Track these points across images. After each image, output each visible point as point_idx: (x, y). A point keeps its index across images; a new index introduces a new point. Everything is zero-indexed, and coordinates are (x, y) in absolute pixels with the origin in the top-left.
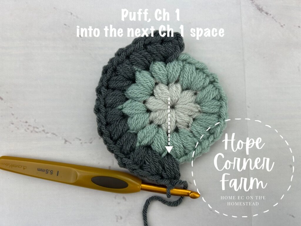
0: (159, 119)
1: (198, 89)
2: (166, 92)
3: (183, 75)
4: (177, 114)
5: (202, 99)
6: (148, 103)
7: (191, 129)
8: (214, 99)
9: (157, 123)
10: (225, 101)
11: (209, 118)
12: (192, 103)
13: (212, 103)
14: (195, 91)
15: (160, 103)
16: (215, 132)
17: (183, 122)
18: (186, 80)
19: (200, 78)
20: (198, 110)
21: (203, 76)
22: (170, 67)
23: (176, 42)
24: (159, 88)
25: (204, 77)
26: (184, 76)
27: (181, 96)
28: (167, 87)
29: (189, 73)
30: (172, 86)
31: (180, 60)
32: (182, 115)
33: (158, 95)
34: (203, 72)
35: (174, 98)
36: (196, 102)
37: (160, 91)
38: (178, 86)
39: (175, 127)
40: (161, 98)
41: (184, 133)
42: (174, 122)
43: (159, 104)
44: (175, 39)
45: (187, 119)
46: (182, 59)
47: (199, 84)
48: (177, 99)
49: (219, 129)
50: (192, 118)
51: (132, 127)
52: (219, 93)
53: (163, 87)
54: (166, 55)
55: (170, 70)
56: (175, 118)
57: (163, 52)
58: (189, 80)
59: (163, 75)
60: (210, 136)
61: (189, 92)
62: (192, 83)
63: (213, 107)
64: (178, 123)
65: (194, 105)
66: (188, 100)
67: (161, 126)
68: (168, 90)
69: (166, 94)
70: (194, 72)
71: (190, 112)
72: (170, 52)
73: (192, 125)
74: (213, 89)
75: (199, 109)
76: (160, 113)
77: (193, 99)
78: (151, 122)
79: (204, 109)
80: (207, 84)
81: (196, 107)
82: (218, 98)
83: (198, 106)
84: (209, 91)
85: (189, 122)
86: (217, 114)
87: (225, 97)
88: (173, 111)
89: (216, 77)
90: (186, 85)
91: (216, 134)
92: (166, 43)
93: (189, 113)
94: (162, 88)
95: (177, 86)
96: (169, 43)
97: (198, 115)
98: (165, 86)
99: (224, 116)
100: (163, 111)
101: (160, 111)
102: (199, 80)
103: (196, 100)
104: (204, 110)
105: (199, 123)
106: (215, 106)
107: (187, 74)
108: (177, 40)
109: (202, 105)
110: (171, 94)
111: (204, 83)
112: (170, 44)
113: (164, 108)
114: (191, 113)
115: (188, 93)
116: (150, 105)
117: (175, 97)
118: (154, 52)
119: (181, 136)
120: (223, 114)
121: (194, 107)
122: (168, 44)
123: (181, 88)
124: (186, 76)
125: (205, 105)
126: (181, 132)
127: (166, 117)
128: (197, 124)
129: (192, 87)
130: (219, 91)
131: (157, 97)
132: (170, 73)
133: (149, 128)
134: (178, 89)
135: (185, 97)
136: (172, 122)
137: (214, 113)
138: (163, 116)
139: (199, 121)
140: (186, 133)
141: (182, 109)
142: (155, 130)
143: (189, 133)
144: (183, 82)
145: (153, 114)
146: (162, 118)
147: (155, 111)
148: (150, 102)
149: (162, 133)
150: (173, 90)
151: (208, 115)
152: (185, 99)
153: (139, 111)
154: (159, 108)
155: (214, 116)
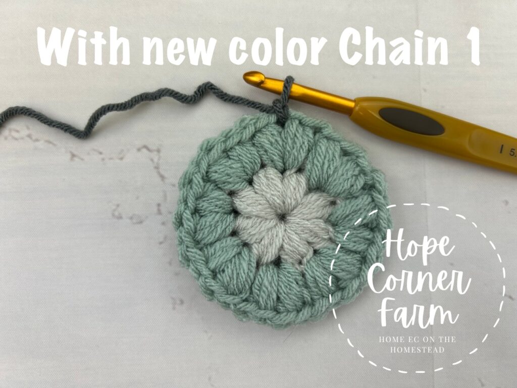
0: (251, 234)
1: (339, 194)
2: (277, 184)
3: (313, 159)
4: (287, 234)
6: (239, 197)
7: (303, 269)
9: (244, 238)
11: (344, 258)
12: (322, 221)
14: (333, 197)
15: (261, 202)
16: (347, 286)
17: (293, 251)
18: (318, 170)
19: (347, 174)
20: (328, 236)
21: (354, 171)
24: (265, 174)
25: (356, 172)
26: (315, 161)
27: (303, 201)
28: (280, 175)
29: (325, 157)
30: (290, 175)
32: (296, 238)
33: (260, 186)
34: (356, 163)
35: (289, 200)
36: (327, 221)
37: (265, 180)
38: (302, 181)
39: (276, 256)
40: (264, 193)
41: (289, 272)
42: (278, 246)
43: (260, 204)
45: (303, 249)
47: (342, 185)
48: (294, 203)
50: (313, 247)
52: (378, 216)
53: (273, 173)
55: (287, 145)
56: (281, 240)
58: (325, 171)
61: (322, 199)
62: (330, 180)
63: (356, 239)
64: (284, 251)
65: (323, 225)
66: (315, 213)
67: (251, 247)
68: (282, 182)
69: (276, 187)
70: (337, 157)
71: (311, 236)
73: (308, 262)
75: (331, 235)
76: (256, 223)
77: (325, 211)
78: (234, 233)
79: (339, 238)
80: (359, 187)
81: (326, 229)
82: (372, 225)
83: (331, 229)
85: (305, 255)
86: (362, 253)
88: (282, 225)
89: (378, 179)
90: (316, 179)
91: (347, 291)
93: (310, 239)
94: (270, 174)
95: (300, 178)
97: (325, 246)
98: (279, 173)
100: (263, 222)
102: (345, 176)
103: (330, 219)
104: (338, 240)
106: (361, 238)
107: (322, 159)
109: (337, 229)
110: (284, 191)
111: (352, 186)
113: (266, 216)
114: (312, 239)
115: (318, 199)
116: (241, 201)
117: (291, 200)
119: (281, 276)
120: (373, 260)
121: (323, 229)
123: (306, 184)
124: (318, 161)
126: (285, 268)
127: (264, 234)
128: (318, 263)
129: (328, 188)
131: (257, 189)
133: (226, 241)
134: (301, 186)
135: (310, 205)
136: (274, 246)
137: (355, 252)
138: (260, 229)
139: (324, 259)
140: (293, 274)
141: (299, 226)
142: (237, 248)
143: (298, 276)
144: (311, 173)
145: (241, 219)
146: (257, 232)
147: (248, 215)
148: (242, 196)
149: (246, 256)
150: (290, 185)
151: (344, 251)
152: (309, 209)
153: (221, 209)
154: (257, 212)
155: (355, 257)
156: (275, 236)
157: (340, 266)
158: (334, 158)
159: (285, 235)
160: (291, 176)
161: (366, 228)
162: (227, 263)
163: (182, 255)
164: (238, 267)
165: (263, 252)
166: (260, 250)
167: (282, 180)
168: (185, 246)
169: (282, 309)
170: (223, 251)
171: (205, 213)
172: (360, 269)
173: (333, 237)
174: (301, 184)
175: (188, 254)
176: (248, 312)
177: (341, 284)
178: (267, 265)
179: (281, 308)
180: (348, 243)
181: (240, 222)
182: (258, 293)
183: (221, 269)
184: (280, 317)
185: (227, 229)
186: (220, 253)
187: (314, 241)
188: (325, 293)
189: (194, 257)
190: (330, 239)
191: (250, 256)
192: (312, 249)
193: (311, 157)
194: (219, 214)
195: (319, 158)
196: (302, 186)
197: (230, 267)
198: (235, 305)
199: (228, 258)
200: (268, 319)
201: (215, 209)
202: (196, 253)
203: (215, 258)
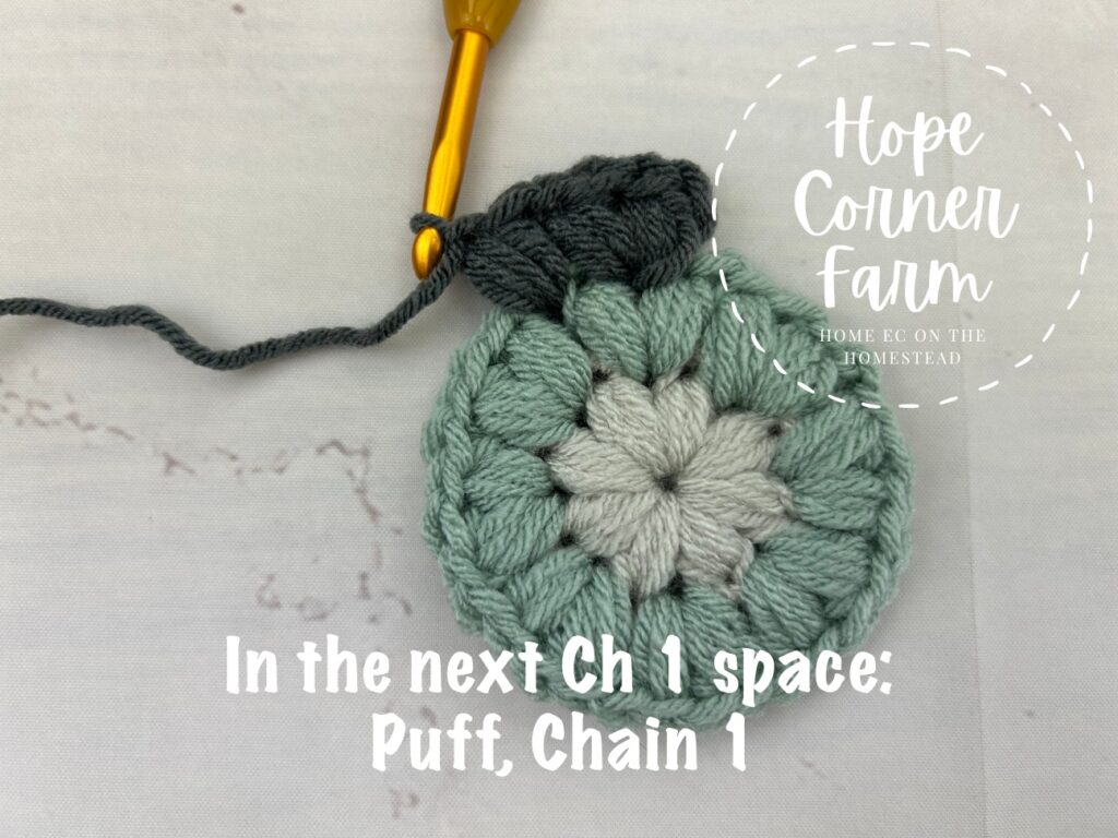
0: (606, 532)
1: (788, 409)
2: (643, 412)
3: (715, 342)
4: (686, 521)
5: (803, 459)
6: (561, 458)
7: (740, 593)
8: (859, 464)
9: (593, 548)
10: (905, 476)
11: (828, 550)
12: (757, 474)
13: (848, 483)
14: (774, 416)
15: (613, 458)
16: (848, 613)
17: (709, 557)
18: (731, 366)
19: (797, 361)
20: (780, 508)
21: (810, 353)
22: (656, 303)
23: (679, 199)
24: (613, 395)
25: (816, 356)
26: (720, 345)
27: (708, 437)
28: (645, 391)
29: (740, 335)
30: (667, 387)
31: (696, 275)
32: (708, 526)
33: (605, 424)
34: (810, 333)
35: (677, 442)
36: (774, 472)
37: (615, 409)
38: (697, 394)
39: (670, 575)
40: (617, 438)
41: (706, 607)
42: (672, 552)
43: (611, 462)
44: (674, 188)
45: (730, 546)
46: (707, 273)
47: (792, 386)
48: (688, 446)
49: (871, 604)
50: (751, 540)
51: (491, 549)
52: (883, 438)
53: (629, 390)
54: (632, 254)
55: (656, 317)
56: (675, 536)
57: (623, 241)
58: (745, 366)
59: (631, 339)
60: (821, 633)
61: (748, 425)
62: (760, 381)
63: (846, 501)
64: (687, 559)
65: (764, 484)
66: (740, 460)
67: (612, 565)
68: (653, 404)
69: (644, 420)
70: (766, 328)
71: (743, 514)
72: (656, 243)
73: (748, 575)
74: (858, 420)
75: (788, 503)
76: (611, 505)
77: (760, 452)
78: (567, 540)
79: (808, 506)
80: (830, 385)
81: (772, 492)
82: (873, 461)
83: (783, 490)
84: (840, 428)
85: (736, 561)
86: (865, 533)
87: (906, 460)
88: (672, 504)
90: (729, 387)
91: (852, 625)
92: (635, 207)
93: (741, 520)
94: (624, 394)
95: (692, 391)
96: (651, 206)
97: (778, 530)
98: (641, 386)
99: (894, 546)
100: (627, 501)
101: (613, 498)
103: (776, 464)
104: (806, 510)
105: (780, 570)
106: (854, 496)
107: (732, 338)
108: (686, 190)
109: (798, 487)
110: (663, 424)
112: (654, 211)
113: (631, 487)
114: (747, 521)
115: (740, 428)
116: (570, 466)
117: (681, 440)
118: (582, 242)
119: (690, 618)
120: (893, 540)
121: (766, 493)
122: (643, 207)
123: (708, 401)
124: (727, 346)
125: (815, 493)
126: (695, 598)
127: (635, 527)
128: (772, 574)
129: (759, 399)
130: (881, 429)
131: (601, 432)
132: (659, 329)
133: (555, 561)
134: (697, 405)
135: (726, 442)
136: (662, 553)
137: (850, 532)
138: (623, 519)
139: (784, 559)
140: (717, 608)
141: (711, 495)
142: (583, 573)
143: (729, 611)
144: (714, 375)
145: (577, 505)
146: (619, 528)
147: (589, 494)
148: (569, 453)
149: (606, 588)
150: (672, 408)
151: (825, 535)
152: (725, 452)
153: (524, 488)
154: (608, 482)
155: (853, 544)
156: (660, 530)
157: (825, 571)
158: (760, 334)
159: (684, 523)
160: (671, 388)
161: (861, 471)
162: (566, 610)
163: (461, 608)
164: (592, 616)
165: (639, 571)
166: (633, 569)
167: (653, 401)
168: (462, 587)
169: (706, 690)
170: (551, 584)
171: (490, 505)
172: (869, 567)
173: (792, 508)
174: (697, 402)
175: (474, 603)
176: (632, 710)
177: (831, 610)
178: (654, 598)
179: (703, 688)
180: (831, 514)
181: (576, 511)
182: (645, 664)
183: (555, 626)
184: (704, 708)
185: (548, 530)
186: (546, 589)
187: (749, 524)
188: (799, 639)
189: (490, 608)
190: (787, 513)
191: (614, 585)
192: (749, 542)
193: (709, 339)
194: (522, 500)
195: (727, 336)
196: (701, 405)
197: (574, 619)
198: (600, 700)
199: (567, 599)
200: (679, 717)
201: (512, 489)
202: (492, 599)
203: (537, 603)
